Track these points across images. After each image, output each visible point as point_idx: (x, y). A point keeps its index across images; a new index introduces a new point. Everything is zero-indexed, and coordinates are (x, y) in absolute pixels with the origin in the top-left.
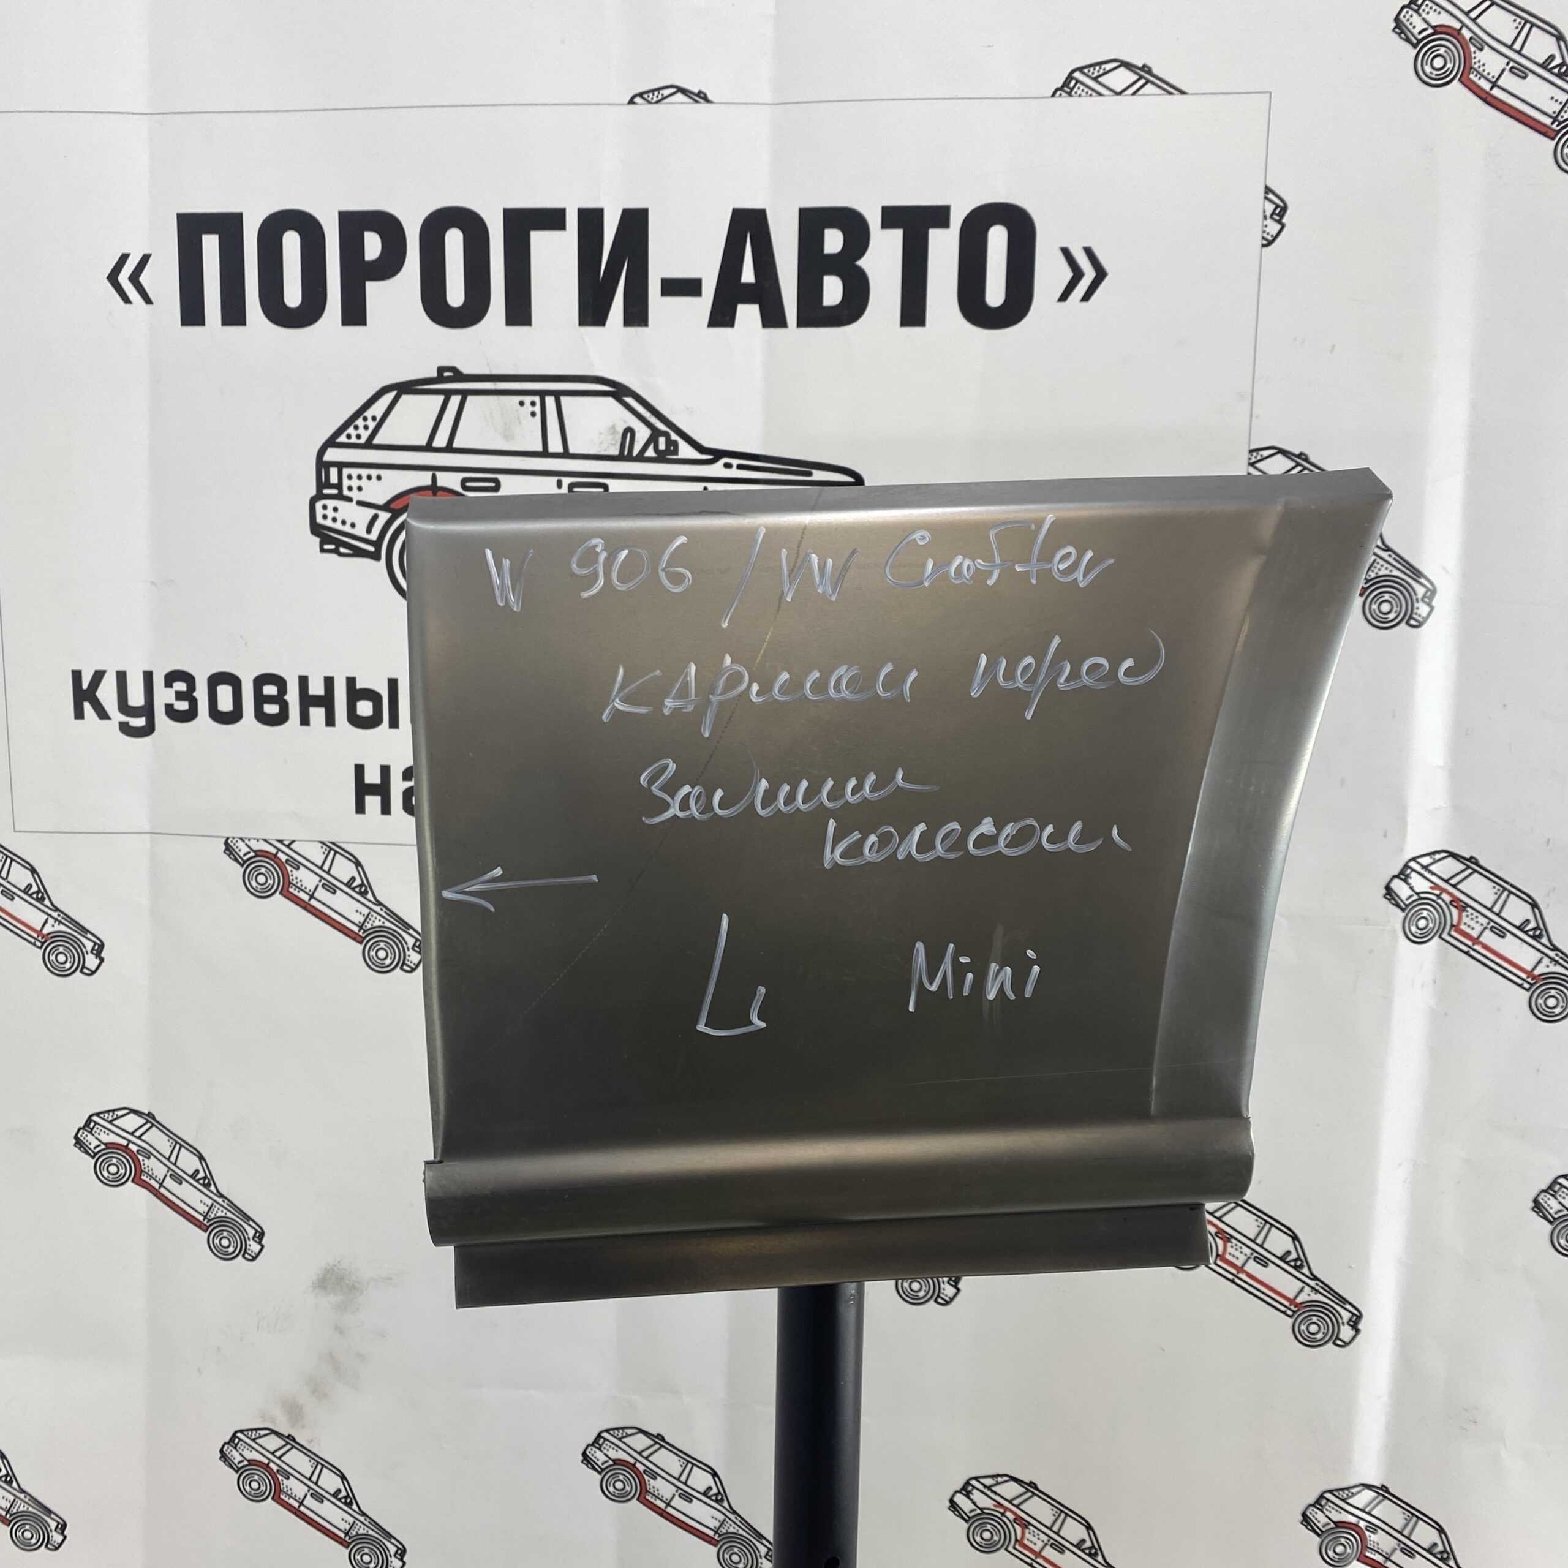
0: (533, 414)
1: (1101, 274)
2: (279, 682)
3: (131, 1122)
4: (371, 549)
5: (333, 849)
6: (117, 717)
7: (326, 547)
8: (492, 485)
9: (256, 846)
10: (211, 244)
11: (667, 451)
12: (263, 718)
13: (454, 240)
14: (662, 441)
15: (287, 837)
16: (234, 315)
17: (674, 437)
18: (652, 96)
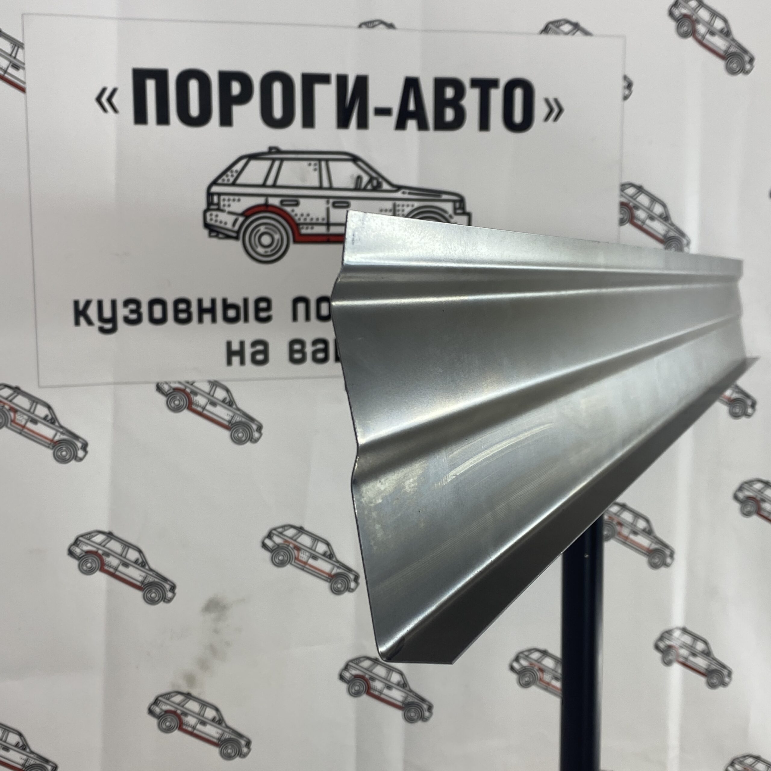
0: (315, 170)
1: (561, 110)
2: (188, 302)
3: (99, 538)
4: (234, 235)
5: (215, 384)
6: (98, 324)
7: (212, 234)
8: (295, 203)
9: (174, 386)
10: (151, 85)
11: (377, 186)
12: (178, 320)
13: (277, 88)
14: (375, 182)
15: (191, 380)
16: (163, 119)
17: (380, 180)
18: (369, 24)
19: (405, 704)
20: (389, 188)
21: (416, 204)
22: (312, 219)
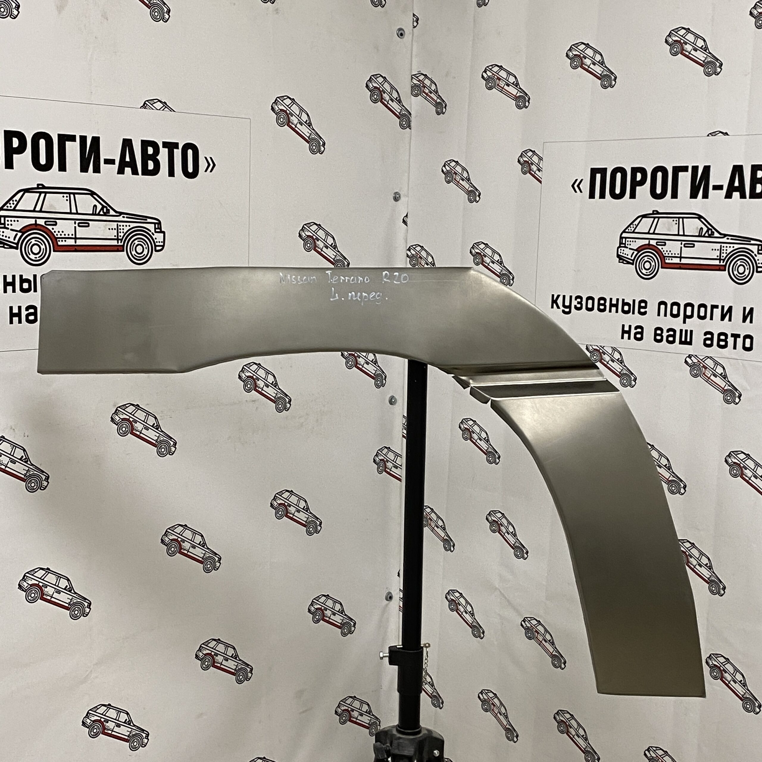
0: (676, 224)
2: (605, 300)
4: (631, 262)
5: (614, 349)
7: (620, 261)
8: (664, 244)
9: (594, 347)
10: (598, 176)
11: (711, 234)
12: (599, 310)
13: (659, 175)
14: (710, 231)
15: (603, 345)
16: (602, 196)
17: (713, 230)
18: (713, 134)
19: (710, 580)
20: (719, 235)
21: (736, 246)
22: (672, 254)
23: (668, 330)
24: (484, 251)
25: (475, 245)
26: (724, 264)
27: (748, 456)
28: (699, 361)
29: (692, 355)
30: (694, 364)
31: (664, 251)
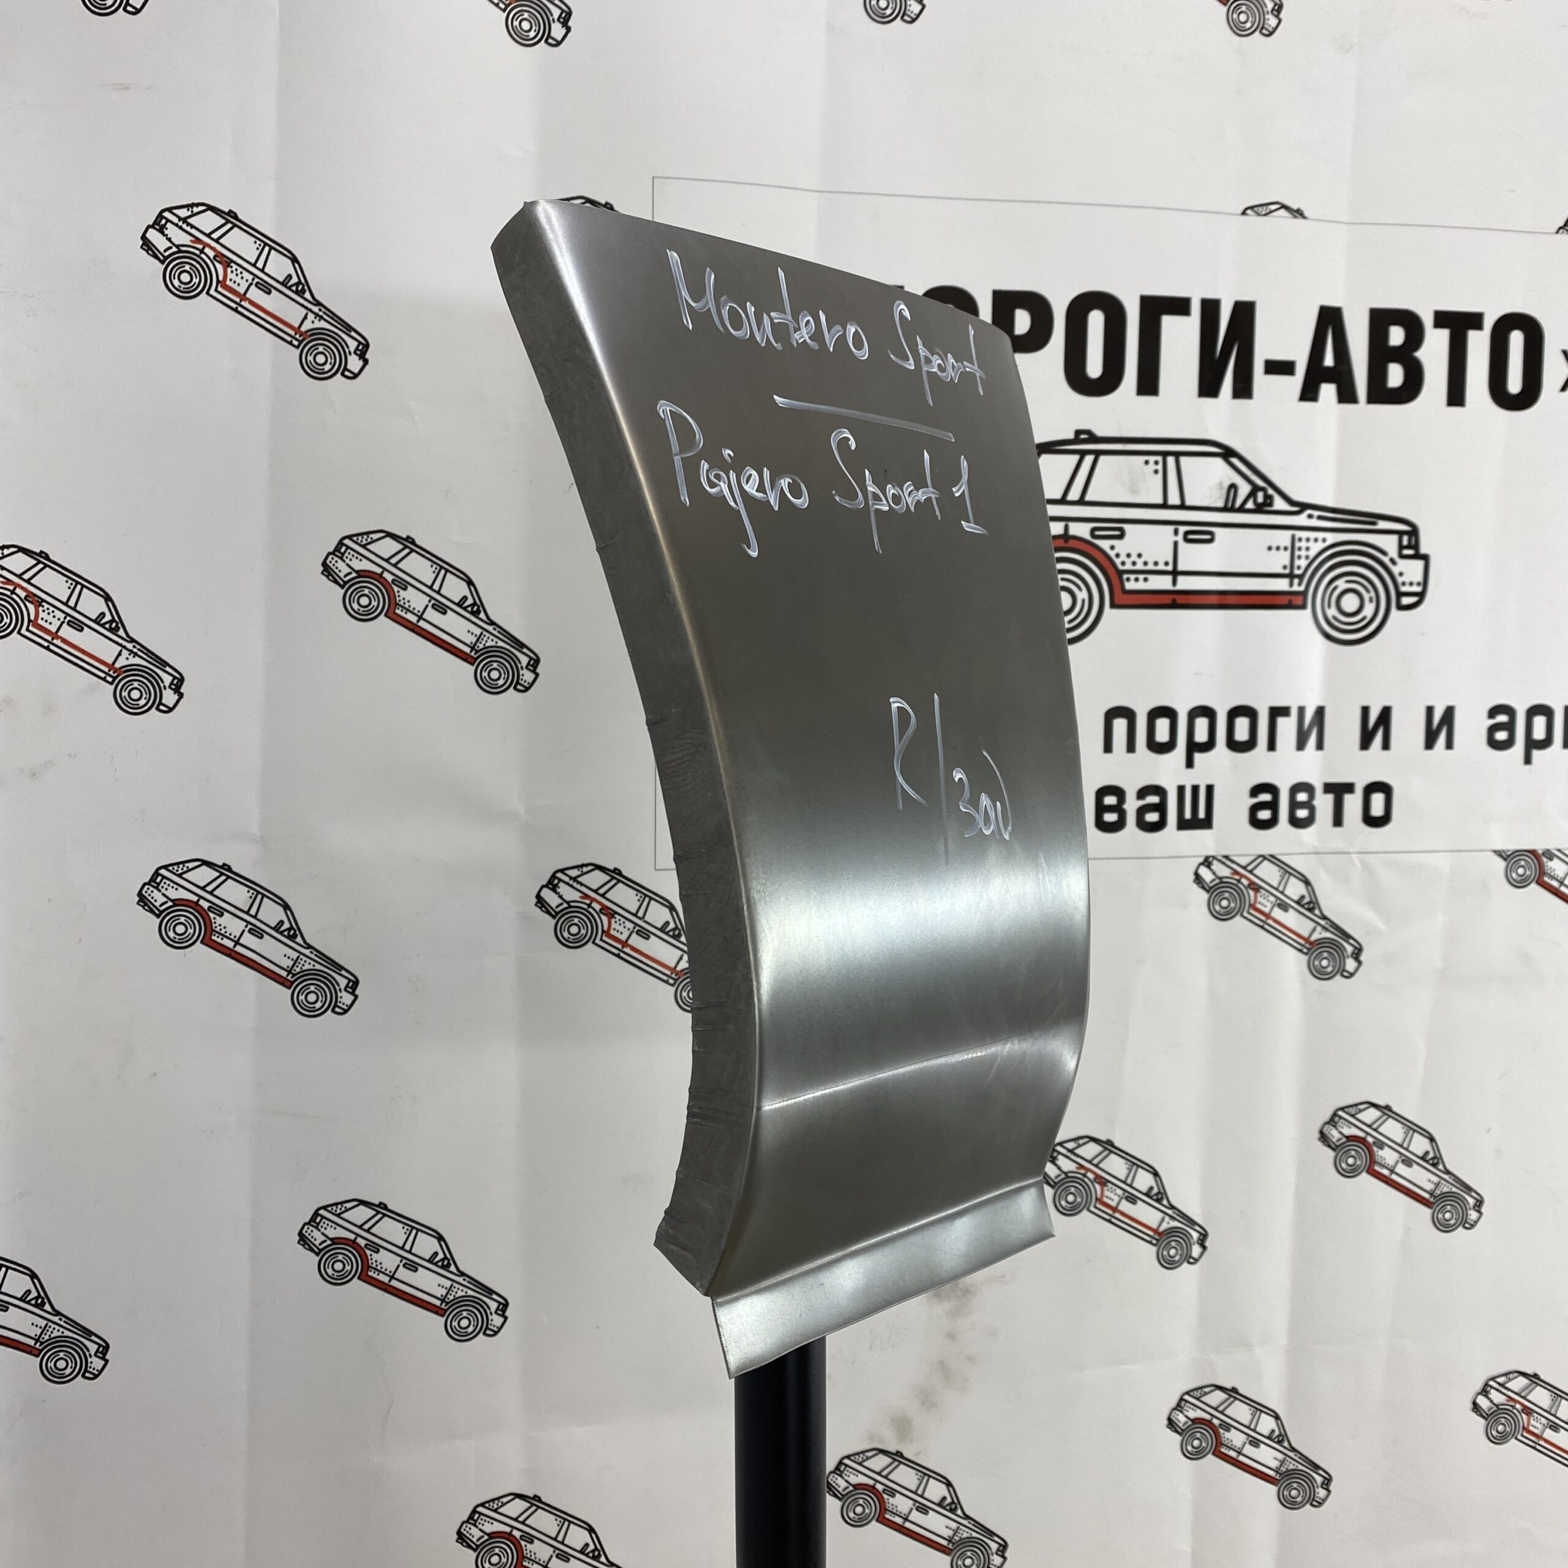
0: (1156, 472)
8: (1117, 533)
11: (1264, 504)
13: (1096, 320)
18: (1260, 209)
19: (1281, 1474)
20: (1286, 507)
21: (1332, 538)
22: (1146, 563)
23: (1142, 793)
24: (395, 565)
25: (347, 542)
26: (1302, 588)
27: (1386, 1110)
28: (1236, 872)
29: (1214, 858)
30: (1222, 882)
31: (1118, 555)
